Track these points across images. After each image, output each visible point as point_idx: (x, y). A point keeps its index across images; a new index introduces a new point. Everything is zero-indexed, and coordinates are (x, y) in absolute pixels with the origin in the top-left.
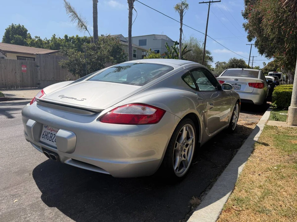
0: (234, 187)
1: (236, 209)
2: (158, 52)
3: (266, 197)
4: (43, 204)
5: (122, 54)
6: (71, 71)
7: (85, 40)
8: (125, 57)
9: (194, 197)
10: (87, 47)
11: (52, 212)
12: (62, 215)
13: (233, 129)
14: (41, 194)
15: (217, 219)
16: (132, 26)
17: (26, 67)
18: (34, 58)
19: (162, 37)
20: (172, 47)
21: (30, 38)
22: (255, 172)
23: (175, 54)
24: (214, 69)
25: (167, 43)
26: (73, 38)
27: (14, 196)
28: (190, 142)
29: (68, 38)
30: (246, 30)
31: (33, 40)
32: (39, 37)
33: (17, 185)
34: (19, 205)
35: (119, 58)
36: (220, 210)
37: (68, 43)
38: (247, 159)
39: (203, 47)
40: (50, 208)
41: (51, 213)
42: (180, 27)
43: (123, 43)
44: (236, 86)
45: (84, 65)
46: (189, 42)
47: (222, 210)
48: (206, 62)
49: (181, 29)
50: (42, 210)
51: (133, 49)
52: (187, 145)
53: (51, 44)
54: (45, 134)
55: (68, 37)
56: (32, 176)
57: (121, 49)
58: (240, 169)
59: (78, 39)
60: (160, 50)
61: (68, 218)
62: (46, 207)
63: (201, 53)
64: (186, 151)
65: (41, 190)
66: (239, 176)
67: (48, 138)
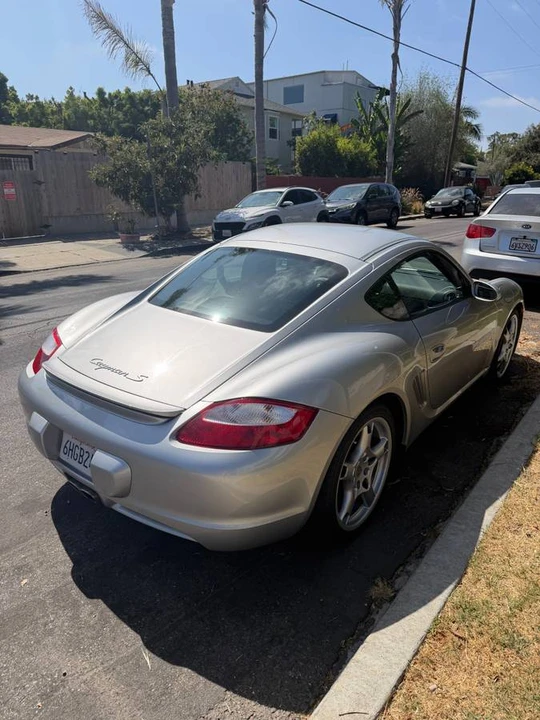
0: (466, 568)
1: (456, 633)
2: (334, 119)
3: (526, 605)
4: (75, 591)
5: (240, 133)
6: (117, 192)
7: (147, 100)
8: (249, 141)
9: (379, 581)
10: (152, 128)
11: (94, 610)
12: (114, 619)
13: (501, 375)
14: (71, 565)
15: (414, 656)
16: (265, 59)
17: (13, 185)
18: (30, 157)
19: (344, 78)
20: (371, 104)
21: (15, 99)
22: (520, 525)
23: (379, 124)
24: (483, 154)
25: (358, 93)
26: (117, 95)
27: (21, 570)
28: (379, 450)
29: (107, 96)
31: (23, 106)
32: (37, 98)
33: (25, 541)
34: (31, 592)
35: (234, 144)
36: (422, 634)
37: (107, 110)
38: (510, 484)
39: (455, 102)
40: (89, 601)
41: (92, 613)
42: (393, 51)
43: (243, 101)
44: (525, 242)
45: (148, 177)
46: (417, 87)
47: (429, 632)
48: (461, 141)
49: (395, 58)
50: (75, 605)
51: (267, 117)
52: (371, 460)
53: (65, 113)
54: (68, 446)
55: (105, 93)
56: (50, 518)
57: (238, 122)
58: (489, 515)
59: (131, 97)
60: (340, 113)
61: (125, 626)
62: (83, 599)
63: (448, 118)
64: (370, 473)
65: (69, 555)
66: (481, 537)
67: (76, 456)
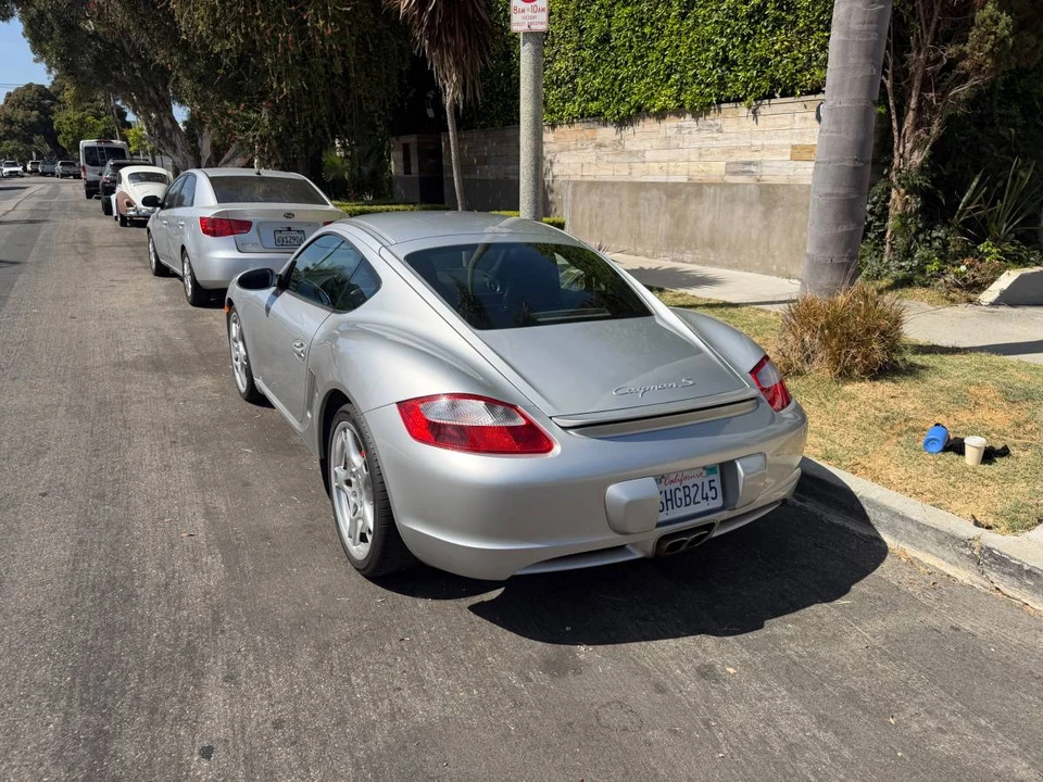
27: (708, 673)
54: (663, 499)
67: (679, 502)
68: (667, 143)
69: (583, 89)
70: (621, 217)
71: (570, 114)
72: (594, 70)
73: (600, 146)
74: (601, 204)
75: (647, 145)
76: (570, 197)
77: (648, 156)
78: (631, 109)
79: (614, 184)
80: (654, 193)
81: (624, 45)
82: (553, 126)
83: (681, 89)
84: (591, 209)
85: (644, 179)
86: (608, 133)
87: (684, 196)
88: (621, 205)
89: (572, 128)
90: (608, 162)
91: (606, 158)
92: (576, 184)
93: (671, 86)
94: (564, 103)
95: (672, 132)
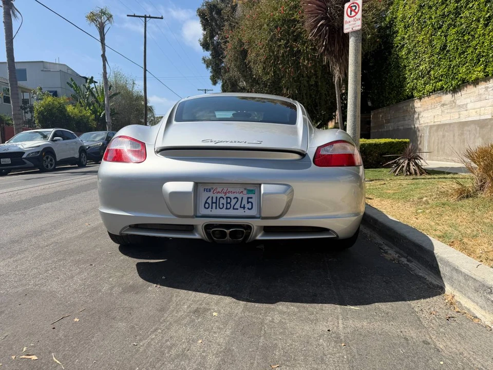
2: (55, 94)
20: (84, 86)
25: (71, 79)
30: (208, 67)
42: (102, 53)
46: (112, 79)
49: (104, 57)
54: (209, 201)
60: (59, 91)
67: (221, 206)
68: (480, 98)
69: (434, 77)
70: (454, 142)
71: (428, 91)
72: (439, 65)
73: (443, 105)
74: (444, 136)
75: (468, 100)
76: (428, 134)
77: (469, 106)
78: (459, 82)
79: (450, 124)
80: (473, 126)
81: (453, 49)
82: (420, 99)
83: (486, 66)
84: (438, 139)
85: (467, 119)
86: (448, 98)
87: (489, 126)
88: (454, 136)
89: (430, 98)
90: (447, 113)
91: (446, 111)
92: (431, 127)
93: (481, 65)
94: (425, 86)
95: (482, 91)
